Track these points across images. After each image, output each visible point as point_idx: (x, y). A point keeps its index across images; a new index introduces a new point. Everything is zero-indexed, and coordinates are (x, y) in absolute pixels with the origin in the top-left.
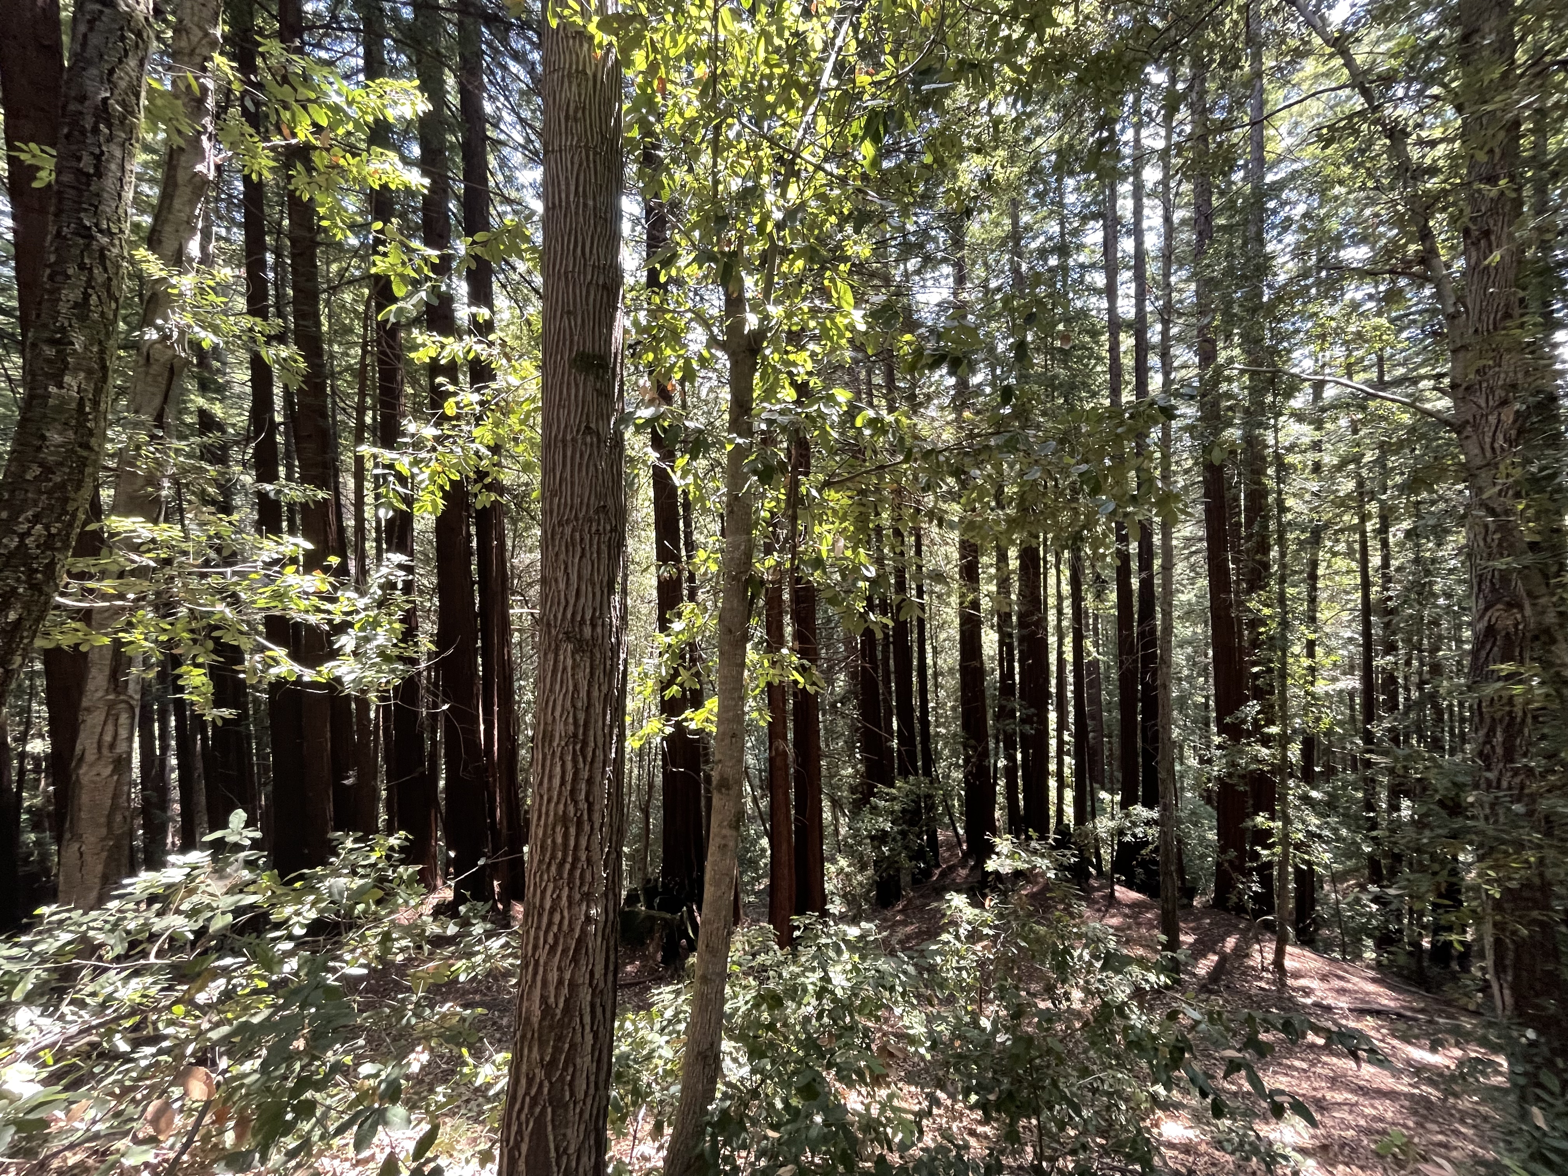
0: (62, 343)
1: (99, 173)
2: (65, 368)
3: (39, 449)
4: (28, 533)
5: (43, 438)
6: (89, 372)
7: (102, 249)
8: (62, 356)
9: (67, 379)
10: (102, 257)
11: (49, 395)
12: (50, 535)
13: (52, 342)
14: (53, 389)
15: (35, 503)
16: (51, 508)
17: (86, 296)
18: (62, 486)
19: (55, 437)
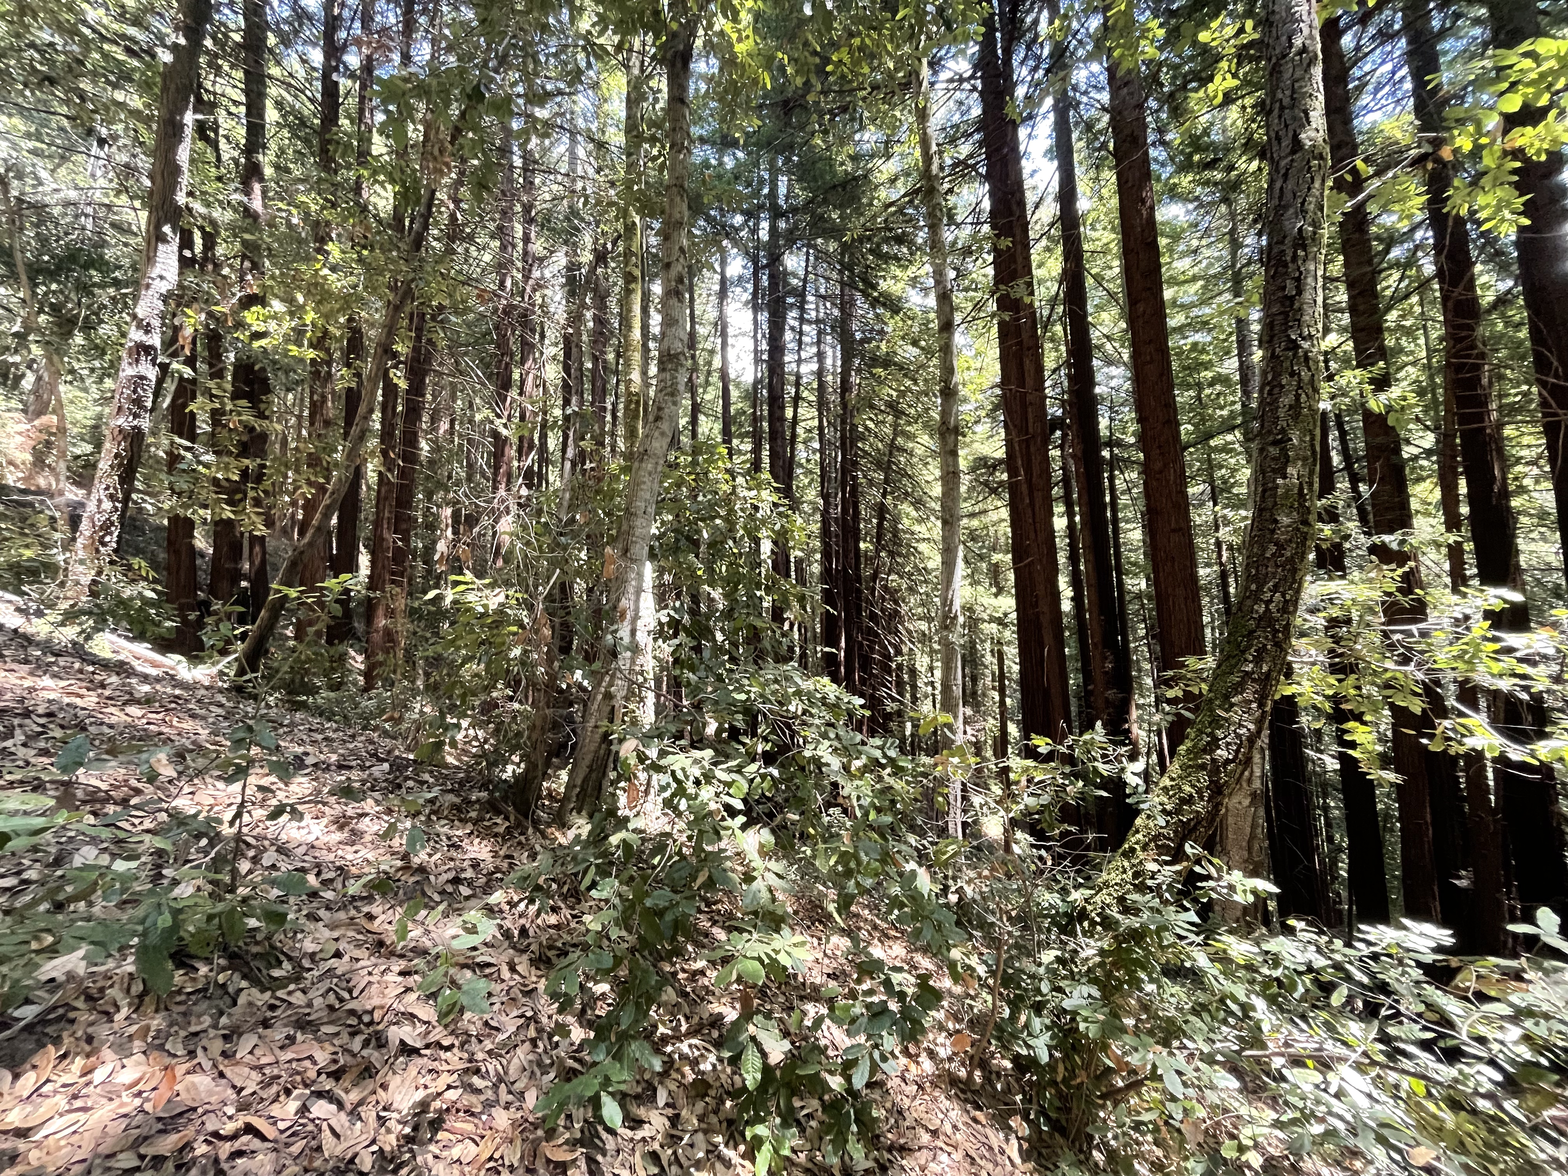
0: (1283, 442)
1: (1300, 292)
2: (1287, 461)
3: (1273, 531)
4: (1271, 601)
5: (1276, 521)
6: (1305, 459)
7: (1306, 353)
8: (1284, 451)
9: (1290, 470)
10: (1307, 358)
11: (1277, 486)
12: (1286, 602)
13: (1275, 443)
14: (1280, 481)
15: (1274, 575)
16: (1285, 579)
17: (1298, 397)
18: (1291, 560)
19: (1285, 520)
